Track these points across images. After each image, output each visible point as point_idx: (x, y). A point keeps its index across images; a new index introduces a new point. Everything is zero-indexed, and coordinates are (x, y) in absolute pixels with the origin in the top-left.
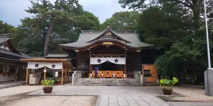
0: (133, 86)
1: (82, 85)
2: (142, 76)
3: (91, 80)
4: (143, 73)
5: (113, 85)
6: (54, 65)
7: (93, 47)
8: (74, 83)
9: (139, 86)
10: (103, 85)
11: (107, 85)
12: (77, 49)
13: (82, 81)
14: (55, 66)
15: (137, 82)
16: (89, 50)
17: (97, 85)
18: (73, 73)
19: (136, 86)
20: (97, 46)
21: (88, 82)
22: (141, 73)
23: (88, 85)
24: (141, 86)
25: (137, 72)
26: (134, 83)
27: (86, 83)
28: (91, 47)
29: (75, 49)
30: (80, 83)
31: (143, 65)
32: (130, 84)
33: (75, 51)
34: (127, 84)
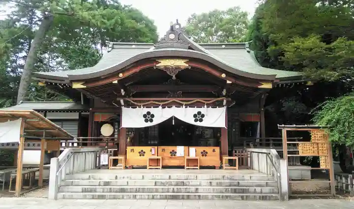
0: (255, 198)
1: (85, 197)
3: (116, 178)
5: (188, 197)
7: (127, 74)
8: (59, 189)
9: (276, 199)
10: (153, 198)
11: (166, 198)
12: (78, 81)
13: (86, 182)
15: (267, 185)
16: (116, 82)
17: (135, 197)
19: (264, 198)
20: (140, 71)
21: (107, 184)
23: (102, 197)
24: (283, 199)
25: (264, 150)
26: (258, 189)
27: (98, 190)
28: (121, 75)
29: (72, 81)
30: (80, 189)
31: (284, 127)
32: (243, 191)
33: (71, 87)
34: (235, 191)
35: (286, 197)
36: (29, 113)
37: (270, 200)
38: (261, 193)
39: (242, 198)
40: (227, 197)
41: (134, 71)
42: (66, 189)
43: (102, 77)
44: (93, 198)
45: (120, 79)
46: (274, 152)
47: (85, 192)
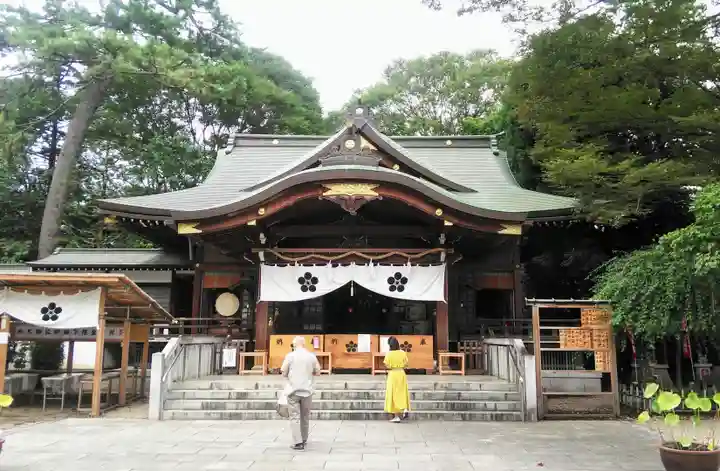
0: (483, 419)
1: (208, 417)
2: (531, 364)
3: (257, 387)
4: (538, 349)
6: (52, 306)
7: (271, 210)
8: (164, 405)
9: (518, 419)
11: (340, 417)
12: (188, 222)
13: (207, 394)
14: (59, 310)
15: (506, 398)
16: (253, 223)
18: (160, 347)
19: (498, 418)
20: (295, 204)
21: (242, 396)
22: (529, 349)
23: (237, 417)
24: (527, 418)
25: (506, 342)
26: (491, 405)
27: (228, 406)
28: (262, 211)
29: (177, 222)
30: (198, 404)
31: (535, 303)
32: (466, 407)
33: (176, 232)
34: (453, 407)
35: (534, 416)
36: (117, 280)
37: (508, 420)
38: (496, 410)
39: (464, 418)
40: (439, 416)
41: (285, 203)
42: (175, 404)
43: (231, 215)
44: (221, 419)
45: (259, 218)
46: (519, 343)
47: (207, 408)
